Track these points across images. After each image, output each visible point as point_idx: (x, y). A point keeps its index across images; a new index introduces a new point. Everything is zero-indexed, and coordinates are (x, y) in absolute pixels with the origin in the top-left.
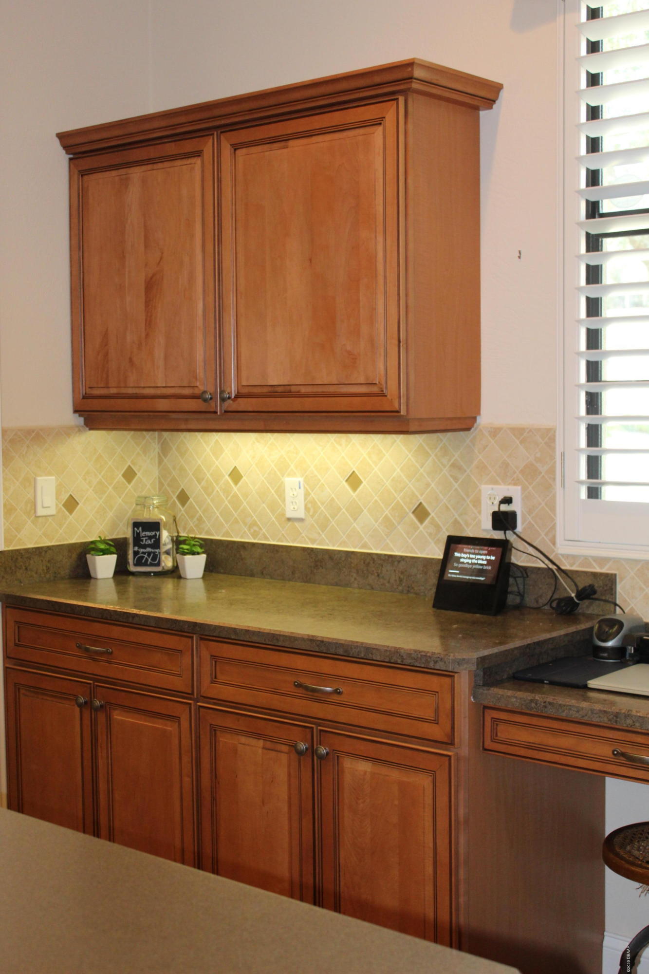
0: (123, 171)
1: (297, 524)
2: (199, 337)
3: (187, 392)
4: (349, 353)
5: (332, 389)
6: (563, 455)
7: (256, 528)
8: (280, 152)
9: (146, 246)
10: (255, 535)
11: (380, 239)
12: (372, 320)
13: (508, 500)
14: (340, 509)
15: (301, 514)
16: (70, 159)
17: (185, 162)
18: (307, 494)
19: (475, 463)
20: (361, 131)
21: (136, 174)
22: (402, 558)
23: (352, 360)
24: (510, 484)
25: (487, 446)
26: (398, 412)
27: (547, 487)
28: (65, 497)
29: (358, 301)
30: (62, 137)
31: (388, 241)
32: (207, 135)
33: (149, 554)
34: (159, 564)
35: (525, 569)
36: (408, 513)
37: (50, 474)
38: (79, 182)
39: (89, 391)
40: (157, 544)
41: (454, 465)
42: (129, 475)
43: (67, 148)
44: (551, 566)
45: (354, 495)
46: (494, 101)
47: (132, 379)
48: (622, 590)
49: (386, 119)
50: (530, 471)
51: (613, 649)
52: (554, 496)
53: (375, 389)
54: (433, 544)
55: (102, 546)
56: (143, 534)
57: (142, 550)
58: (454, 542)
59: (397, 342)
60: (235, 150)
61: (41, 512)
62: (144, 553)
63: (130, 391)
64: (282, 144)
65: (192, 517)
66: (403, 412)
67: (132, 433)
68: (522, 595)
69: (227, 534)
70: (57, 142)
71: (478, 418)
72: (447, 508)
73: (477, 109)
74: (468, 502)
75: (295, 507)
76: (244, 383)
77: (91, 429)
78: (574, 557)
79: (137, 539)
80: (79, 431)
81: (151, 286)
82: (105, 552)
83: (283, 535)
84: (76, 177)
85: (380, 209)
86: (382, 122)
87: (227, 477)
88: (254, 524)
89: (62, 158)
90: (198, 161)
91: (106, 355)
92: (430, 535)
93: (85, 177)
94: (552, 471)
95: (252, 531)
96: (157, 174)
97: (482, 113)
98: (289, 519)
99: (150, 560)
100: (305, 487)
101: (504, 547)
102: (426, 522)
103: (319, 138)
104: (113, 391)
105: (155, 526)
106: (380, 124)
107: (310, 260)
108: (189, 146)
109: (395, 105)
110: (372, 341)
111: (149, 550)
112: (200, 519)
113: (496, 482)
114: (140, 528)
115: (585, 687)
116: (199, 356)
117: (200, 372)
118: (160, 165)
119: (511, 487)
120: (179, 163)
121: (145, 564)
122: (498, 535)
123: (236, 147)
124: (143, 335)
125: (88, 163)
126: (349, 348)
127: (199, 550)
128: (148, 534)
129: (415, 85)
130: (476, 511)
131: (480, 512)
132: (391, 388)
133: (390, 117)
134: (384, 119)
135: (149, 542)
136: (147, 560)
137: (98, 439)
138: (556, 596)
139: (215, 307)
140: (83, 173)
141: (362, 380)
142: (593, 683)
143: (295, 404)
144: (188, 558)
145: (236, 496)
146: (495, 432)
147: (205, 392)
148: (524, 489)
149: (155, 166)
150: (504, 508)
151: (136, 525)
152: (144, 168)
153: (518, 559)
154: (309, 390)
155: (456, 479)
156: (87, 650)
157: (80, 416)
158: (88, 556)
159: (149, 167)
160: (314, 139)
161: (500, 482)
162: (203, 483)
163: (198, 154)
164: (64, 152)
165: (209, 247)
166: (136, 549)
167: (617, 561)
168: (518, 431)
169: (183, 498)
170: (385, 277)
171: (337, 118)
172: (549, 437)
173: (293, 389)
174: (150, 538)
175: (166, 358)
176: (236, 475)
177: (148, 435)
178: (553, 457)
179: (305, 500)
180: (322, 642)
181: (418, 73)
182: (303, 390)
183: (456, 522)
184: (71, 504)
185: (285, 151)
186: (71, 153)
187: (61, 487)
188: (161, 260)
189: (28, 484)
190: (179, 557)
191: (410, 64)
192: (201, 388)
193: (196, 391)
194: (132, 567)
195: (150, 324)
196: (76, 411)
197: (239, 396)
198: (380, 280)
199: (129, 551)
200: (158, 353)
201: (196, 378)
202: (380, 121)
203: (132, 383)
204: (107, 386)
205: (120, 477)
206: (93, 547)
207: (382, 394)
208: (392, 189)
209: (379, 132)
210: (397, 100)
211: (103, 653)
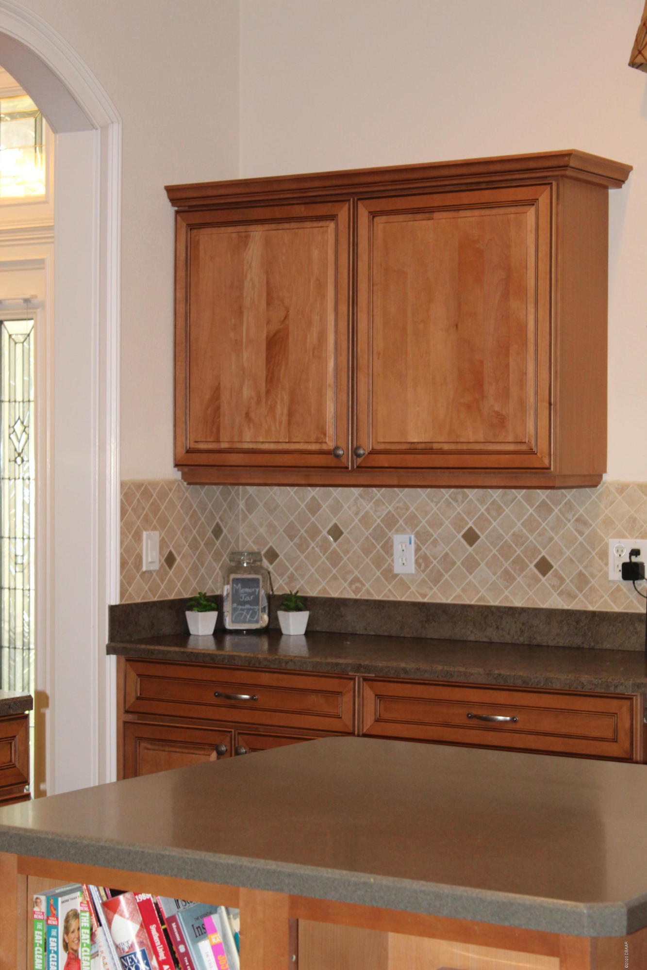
0: (241, 228)
1: (406, 580)
2: (330, 394)
3: (314, 447)
4: (497, 413)
5: (477, 447)
7: (358, 585)
8: (425, 222)
9: (269, 303)
10: (357, 591)
11: (531, 309)
12: (522, 383)
13: (635, 552)
14: (454, 563)
15: (411, 570)
16: (177, 212)
17: (316, 224)
18: (418, 550)
19: (602, 517)
20: (513, 210)
21: (257, 233)
22: (523, 610)
23: (500, 421)
24: (636, 538)
25: (613, 502)
26: (549, 468)
28: (166, 552)
29: (507, 365)
30: (170, 190)
31: (541, 311)
32: (342, 201)
33: (248, 610)
34: (257, 622)
36: (530, 567)
37: (155, 529)
38: (187, 235)
39: (193, 445)
40: (256, 601)
41: (579, 521)
42: (217, 531)
43: (173, 201)
45: (470, 549)
46: (623, 182)
47: (248, 435)
49: (539, 200)
53: (523, 447)
54: (555, 594)
55: (204, 603)
56: (242, 591)
57: (240, 607)
59: (548, 405)
60: (374, 217)
61: (147, 567)
62: (242, 610)
63: (246, 446)
64: (427, 215)
65: (281, 575)
66: (553, 469)
67: (220, 488)
69: (324, 591)
70: (164, 194)
71: (604, 475)
72: (572, 561)
73: (606, 188)
74: (594, 553)
75: (404, 561)
76: (381, 440)
77: (190, 483)
79: (236, 596)
80: (179, 485)
81: (275, 344)
82: (207, 608)
83: (390, 590)
84: (184, 230)
85: (531, 282)
86: (535, 203)
87: (326, 534)
88: (357, 579)
89: (169, 210)
90: (332, 225)
91: (217, 409)
92: (553, 587)
93: (195, 232)
95: (354, 587)
96: (284, 235)
97: (612, 192)
98: (397, 575)
99: (248, 617)
100: (415, 543)
102: (549, 575)
103: (468, 213)
104: (224, 445)
105: (253, 583)
106: (533, 205)
107: (457, 326)
108: (321, 210)
109: (549, 188)
110: (522, 403)
111: (247, 606)
112: (292, 577)
113: (624, 537)
114: (240, 585)
116: (330, 409)
117: (330, 430)
118: (286, 225)
119: (639, 541)
120: (308, 224)
121: (244, 622)
122: (628, 585)
123: (374, 215)
124: (263, 390)
125: (196, 218)
126: (497, 408)
127: (301, 605)
128: (247, 590)
129: (569, 173)
130: (602, 564)
131: (607, 564)
132: (542, 446)
133: (543, 199)
134: (537, 201)
135: (248, 599)
136: (246, 617)
139: (348, 367)
140: (191, 227)
141: (511, 438)
143: (438, 461)
144: (293, 613)
145: (335, 552)
146: (622, 488)
147: (337, 448)
149: (281, 226)
150: (634, 559)
151: (235, 581)
152: (267, 227)
154: (452, 447)
155: (581, 534)
156: (228, 697)
157: (178, 470)
158: (189, 614)
159: (273, 226)
160: (462, 213)
161: (627, 535)
162: (297, 540)
163: (332, 217)
164: (170, 204)
165: (343, 308)
166: (235, 605)
168: (645, 488)
169: (272, 555)
170: (536, 345)
171: (487, 196)
173: (435, 446)
174: (249, 595)
175: (290, 414)
176: (336, 532)
179: (416, 555)
180: (500, 675)
181: (573, 162)
182: (446, 447)
183: (580, 574)
184: (170, 560)
185: (430, 222)
186: (178, 207)
187: (163, 543)
188: (286, 317)
189: (138, 537)
190: (281, 614)
191: (568, 154)
192: (330, 444)
193: (324, 447)
194: (229, 625)
195: (271, 380)
196: (177, 465)
197: (373, 452)
198: (531, 348)
199: (228, 607)
200: (281, 410)
201: (325, 434)
202: (532, 202)
203: (249, 439)
204: (218, 441)
205: (210, 534)
206: (193, 603)
207: (531, 452)
208: (543, 267)
209: (531, 212)
210: (551, 184)
211: (246, 700)
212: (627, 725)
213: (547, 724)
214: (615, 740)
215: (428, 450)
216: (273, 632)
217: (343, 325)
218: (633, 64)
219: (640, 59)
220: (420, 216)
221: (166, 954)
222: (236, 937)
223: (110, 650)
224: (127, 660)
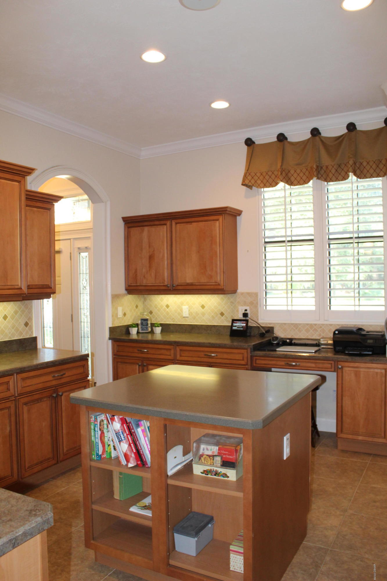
0: (142, 228)
1: (186, 318)
2: (166, 270)
3: (162, 284)
4: (210, 275)
5: (205, 284)
6: (260, 299)
7: (174, 320)
9: (149, 247)
10: (173, 321)
11: (218, 247)
12: (216, 267)
13: (246, 310)
14: (199, 314)
15: (188, 316)
16: (125, 224)
17: (161, 226)
18: (189, 310)
19: (237, 301)
20: (213, 222)
21: (146, 229)
22: (217, 326)
23: (211, 277)
25: (240, 297)
26: (224, 289)
27: (256, 307)
28: (123, 313)
29: (212, 262)
30: (123, 218)
31: (221, 248)
32: (168, 220)
33: (145, 327)
34: (148, 330)
35: (252, 327)
36: (218, 315)
37: (120, 306)
38: (128, 230)
39: (130, 284)
40: (147, 325)
41: (231, 302)
42: (137, 307)
44: (258, 326)
45: (203, 310)
46: (241, 215)
47: (145, 281)
48: (275, 331)
50: (251, 303)
51: (276, 343)
52: (258, 309)
53: (217, 284)
54: (225, 321)
55: (134, 326)
56: (143, 322)
57: (143, 326)
58: (234, 321)
59: (223, 272)
61: (119, 317)
63: (144, 284)
64: (190, 223)
65: (154, 318)
66: (225, 289)
67: (137, 295)
68: (250, 333)
69: (165, 322)
70: (121, 219)
71: (237, 290)
72: (229, 312)
73: (236, 216)
74: (235, 311)
75: (186, 313)
76: (179, 282)
77: (129, 294)
78: (263, 323)
79: (142, 324)
80: (127, 295)
81: (151, 258)
82: (135, 327)
83: (182, 321)
84: (126, 229)
85: (218, 240)
87: (165, 307)
88: (173, 319)
89: (122, 223)
90: (165, 227)
91: (136, 275)
92: (225, 319)
93: (130, 229)
94: (257, 303)
96: (153, 229)
97: (238, 217)
98: (184, 317)
101: (247, 321)
102: (224, 316)
103: (201, 223)
104: (138, 284)
105: (146, 320)
107: (199, 252)
108: (162, 222)
110: (216, 272)
111: (145, 326)
112: (156, 318)
113: (243, 306)
115: (276, 351)
116: (166, 275)
117: (166, 280)
119: (247, 307)
120: (159, 226)
121: (144, 330)
122: (244, 318)
123: (176, 223)
124: (148, 269)
125: (130, 225)
126: (210, 273)
127: (159, 326)
129: (227, 212)
130: (237, 313)
131: (239, 313)
132: (222, 283)
133: (221, 219)
135: (145, 324)
136: (145, 329)
137: (130, 297)
138: (260, 333)
139: (170, 263)
140: (129, 227)
141: (214, 281)
142: (277, 349)
143: (194, 287)
144: (157, 328)
145: (167, 311)
146: (242, 294)
147: (168, 284)
148: (250, 307)
149: (152, 227)
150: (246, 312)
151: (142, 320)
152: (148, 227)
153: (250, 324)
155: (232, 305)
156: (141, 351)
158: (130, 329)
159: (150, 227)
160: (199, 223)
162: (158, 308)
163: (165, 224)
165: (169, 248)
166: (142, 326)
167: (274, 323)
168: (248, 294)
169: (151, 313)
170: (220, 257)
171: (206, 218)
172: (256, 295)
173: (194, 284)
174: (146, 323)
175: (156, 276)
176: (167, 306)
177: (141, 296)
178: (257, 300)
179: (189, 312)
180: (213, 344)
181: (228, 209)
182: (197, 284)
183: (232, 316)
184: (125, 314)
185: (191, 225)
186: (125, 222)
187: (123, 310)
188: (154, 251)
189: (117, 309)
190: (154, 328)
191: (227, 207)
192: (166, 284)
193: (165, 284)
194: (140, 331)
195: (150, 267)
196: (126, 290)
197: (178, 285)
198: (218, 257)
199: (140, 327)
200: (153, 275)
201: (165, 281)
202: (218, 220)
203: (145, 282)
204: (136, 283)
205: (135, 307)
206: (131, 326)
207: (219, 285)
208: (221, 236)
209: (218, 222)
210: (222, 215)
211: (146, 351)
212: (246, 356)
213: (225, 356)
214: (243, 360)
215: (192, 284)
216: (152, 332)
217: (169, 252)
218: (242, 185)
219: (244, 183)
220: (188, 224)
221: (128, 432)
222: (148, 428)
223: (110, 339)
224: (114, 341)
